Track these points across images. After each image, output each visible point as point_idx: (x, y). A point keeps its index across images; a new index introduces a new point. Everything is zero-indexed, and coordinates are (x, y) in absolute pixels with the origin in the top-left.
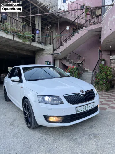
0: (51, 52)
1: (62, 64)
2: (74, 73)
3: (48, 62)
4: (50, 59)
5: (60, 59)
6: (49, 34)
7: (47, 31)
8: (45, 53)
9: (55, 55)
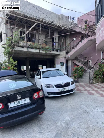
0: (64, 56)
1: (74, 63)
2: (78, 71)
3: (62, 63)
4: (64, 60)
5: (72, 60)
6: (62, 44)
7: (61, 42)
8: (60, 56)
9: (67, 58)
